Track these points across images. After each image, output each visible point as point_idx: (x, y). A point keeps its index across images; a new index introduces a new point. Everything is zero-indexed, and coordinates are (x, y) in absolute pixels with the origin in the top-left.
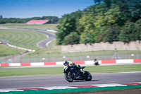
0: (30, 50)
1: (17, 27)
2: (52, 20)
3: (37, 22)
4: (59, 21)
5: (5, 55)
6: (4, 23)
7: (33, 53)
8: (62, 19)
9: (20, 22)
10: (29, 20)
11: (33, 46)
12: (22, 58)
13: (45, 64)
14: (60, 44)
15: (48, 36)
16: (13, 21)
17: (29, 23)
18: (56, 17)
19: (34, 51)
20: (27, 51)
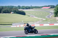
0: (43, 19)
1: (38, 10)
2: (52, 7)
3: (46, 8)
4: (55, 7)
5: (33, 21)
6: (32, 8)
7: (45, 20)
8: (56, 6)
9: (39, 8)
10: (42, 7)
11: (44, 18)
12: (40, 22)
13: (50, 25)
14: (56, 16)
15: (50, 13)
16: (36, 7)
17: (42, 8)
18: (54, 6)
19: (45, 19)
20: (42, 20)
